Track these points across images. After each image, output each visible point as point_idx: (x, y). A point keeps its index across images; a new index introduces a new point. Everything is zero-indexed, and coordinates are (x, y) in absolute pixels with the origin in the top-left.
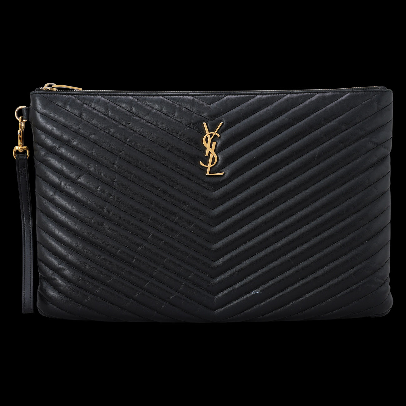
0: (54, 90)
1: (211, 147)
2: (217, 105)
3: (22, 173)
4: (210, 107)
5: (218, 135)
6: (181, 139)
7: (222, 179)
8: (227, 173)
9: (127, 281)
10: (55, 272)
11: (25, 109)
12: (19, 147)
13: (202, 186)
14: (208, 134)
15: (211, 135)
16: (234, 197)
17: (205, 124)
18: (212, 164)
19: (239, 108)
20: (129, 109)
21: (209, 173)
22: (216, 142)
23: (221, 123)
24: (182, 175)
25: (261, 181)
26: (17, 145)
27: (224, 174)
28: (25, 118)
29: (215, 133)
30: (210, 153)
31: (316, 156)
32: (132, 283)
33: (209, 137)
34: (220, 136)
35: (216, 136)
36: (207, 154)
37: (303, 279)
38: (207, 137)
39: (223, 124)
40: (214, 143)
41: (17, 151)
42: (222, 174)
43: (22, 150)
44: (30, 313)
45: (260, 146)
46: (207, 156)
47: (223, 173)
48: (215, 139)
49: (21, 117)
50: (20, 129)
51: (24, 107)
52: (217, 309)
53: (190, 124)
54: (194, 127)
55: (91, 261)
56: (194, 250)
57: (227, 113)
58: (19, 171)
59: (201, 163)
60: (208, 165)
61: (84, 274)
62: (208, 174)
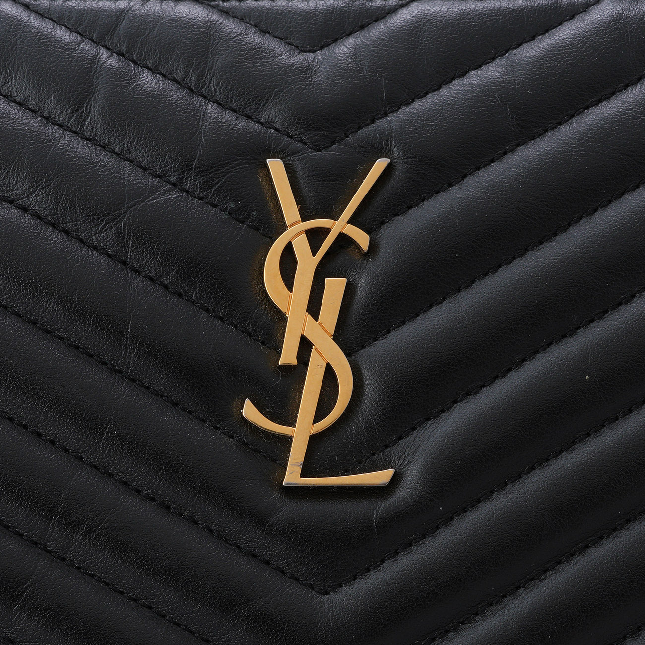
1: (314, 308)
2: (355, 55)
4: (308, 67)
5: (362, 239)
6: (124, 263)
7: (382, 507)
8: (413, 474)
13: (254, 555)
14: (295, 230)
15: (315, 237)
16: (456, 629)
17: (276, 167)
18: (320, 414)
19: (492, 72)
21: (303, 475)
22: (343, 281)
23: (380, 165)
24: (125, 483)
25: (628, 521)
27: (396, 480)
29: (340, 226)
30: (305, 346)
33: (301, 247)
34: (373, 245)
35: (343, 240)
36: (288, 355)
38: (289, 247)
39: (388, 171)
40: (335, 287)
42: (382, 477)
45: (622, 308)
46: (287, 368)
47: (390, 472)
48: (337, 259)
53: (186, 167)
54: (207, 186)
57: (417, 104)
59: (250, 411)
60: (293, 424)
62: (293, 476)
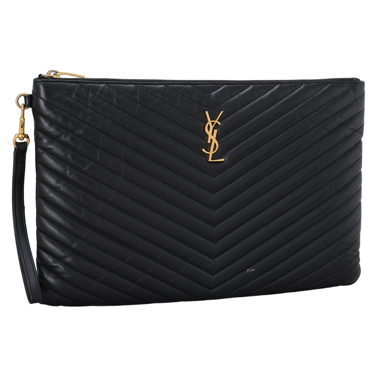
1: (213, 134)
3: (20, 161)
5: (219, 123)
6: (184, 127)
9: (132, 265)
11: (27, 97)
12: (20, 135)
13: (204, 172)
14: (210, 122)
15: (213, 123)
17: (207, 112)
18: (214, 151)
21: (212, 160)
27: (225, 160)
29: (216, 121)
30: (211, 140)
31: (305, 142)
32: (136, 268)
33: (211, 125)
34: (221, 124)
36: (209, 142)
39: (223, 113)
40: (216, 131)
42: (223, 160)
43: (22, 138)
46: (209, 144)
52: (214, 288)
54: (196, 115)
55: (97, 248)
56: (197, 233)
57: (226, 102)
59: (204, 150)
62: (210, 160)
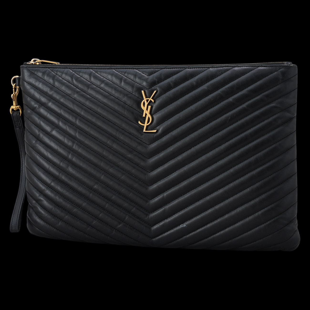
0: (37, 64)
1: (147, 109)
2: (153, 77)
3: (18, 126)
4: (148, 78)
5: (153, 101)
6: (125, 103)
7: (155, 135)
8: (160, 131)
10: (37, 202)
11: (17, 78)
12: (14, 107)
13: (140, 140)
14: (145, 99)
15: (147, 100)
16: (165, 150)
17: (143, 91)
18: (148, 123)
19: (170, 79)
20: (88, 79)
21: (146, 130)
22: (151, 106)
23: (155, 91)
24: (125, 131)
25: (186, 137)
26: (13, 105)
28: (17, 85)
29: (150, 99)
30: (146, 114)
31: (229, 118)
33: (146, 102)
36: (144, 116)
37: (220, 218)
38: (144, 102)
40: (149, 107)
41: (13, 110)
43: (16, 109)
44: (16, 232)
45: (185, 110)
47: (156, 130)
48: (150, 103)
49: (14, 84)
50: (14, 93)
51: (17, 76)
52: (155, 237)
53: (133, 91)
54: (135, 94)
55: (60, 195)
56: (135, 190)
58: (15, 124)
59: (139, 122)
60: (145, 124)
61: (56, 205)
62: (144, 131)
